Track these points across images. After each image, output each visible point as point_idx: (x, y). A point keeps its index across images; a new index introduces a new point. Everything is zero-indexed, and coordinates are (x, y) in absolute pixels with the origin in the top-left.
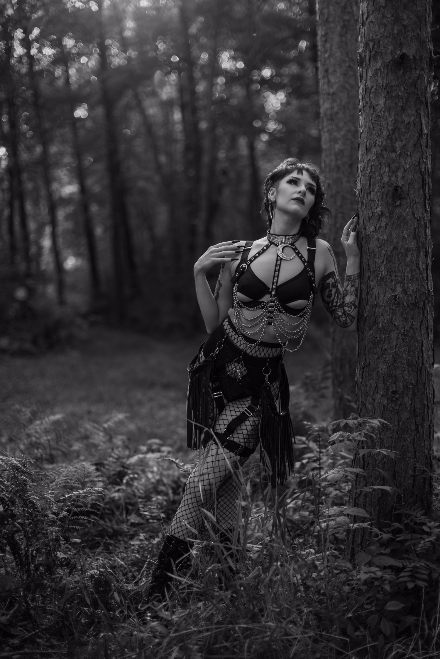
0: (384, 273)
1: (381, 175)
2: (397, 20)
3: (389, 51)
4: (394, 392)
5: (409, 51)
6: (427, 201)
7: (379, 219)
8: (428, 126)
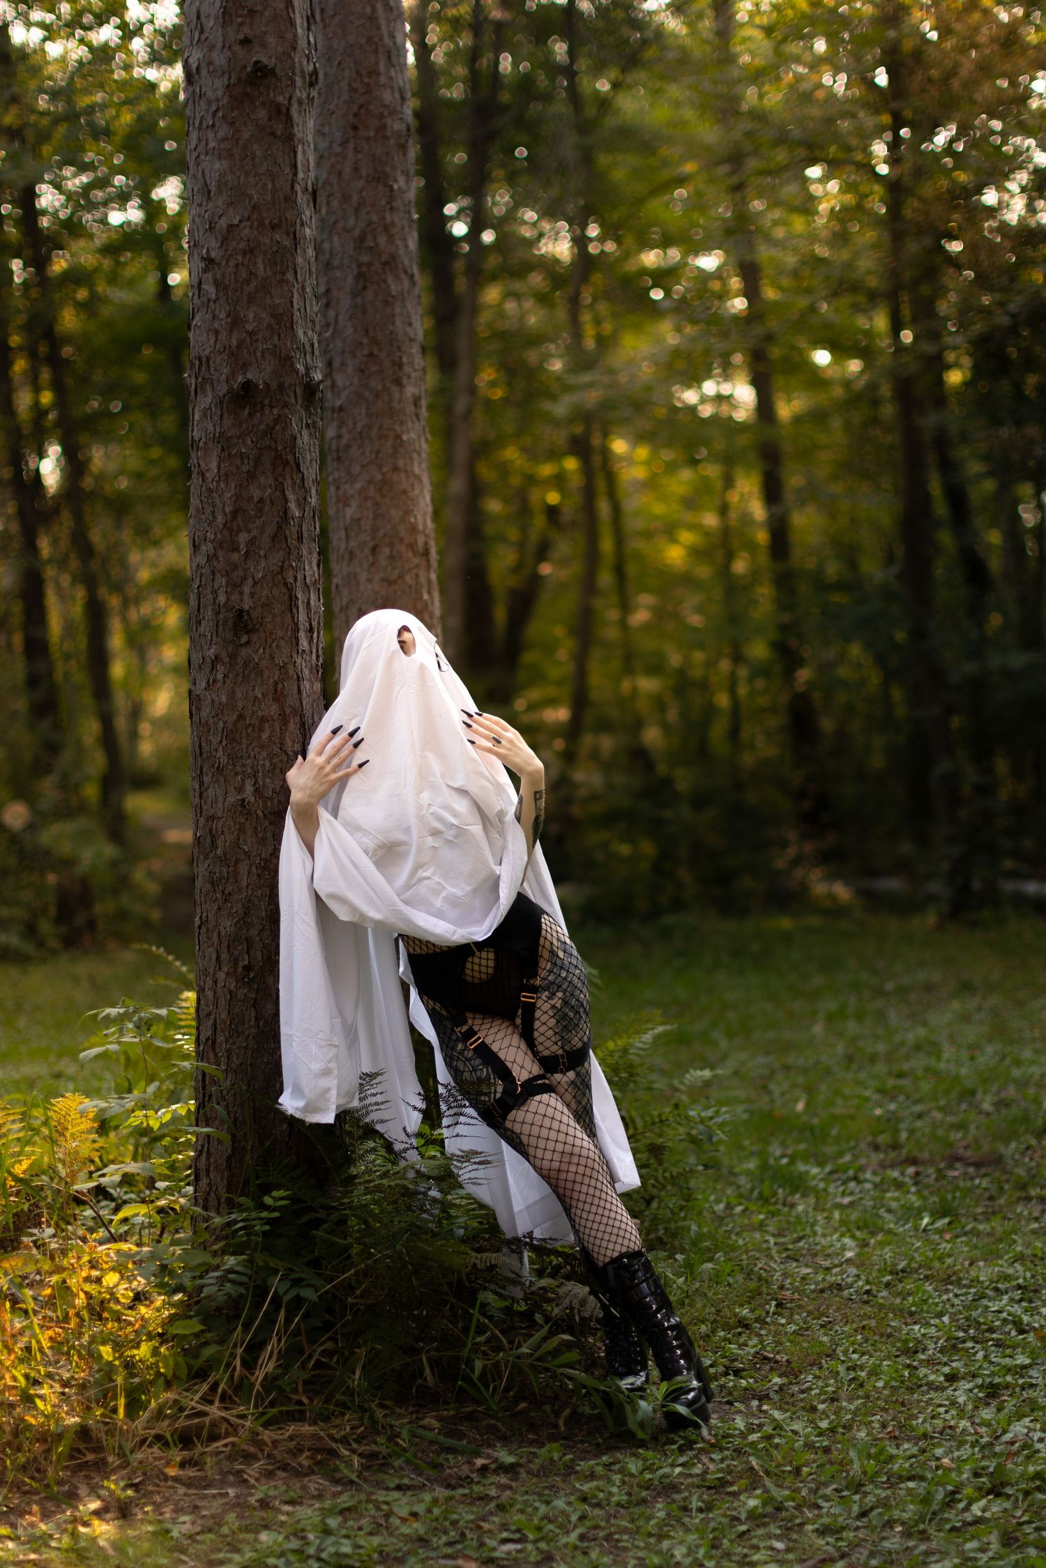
0: (224, 760)
1: (215, 592)
2: (236, 323)
3: (224, 377)
4: (247, 968)
5: (259, 375)
6: (302, 634)
7: (213, 668)
8: (303, 503)
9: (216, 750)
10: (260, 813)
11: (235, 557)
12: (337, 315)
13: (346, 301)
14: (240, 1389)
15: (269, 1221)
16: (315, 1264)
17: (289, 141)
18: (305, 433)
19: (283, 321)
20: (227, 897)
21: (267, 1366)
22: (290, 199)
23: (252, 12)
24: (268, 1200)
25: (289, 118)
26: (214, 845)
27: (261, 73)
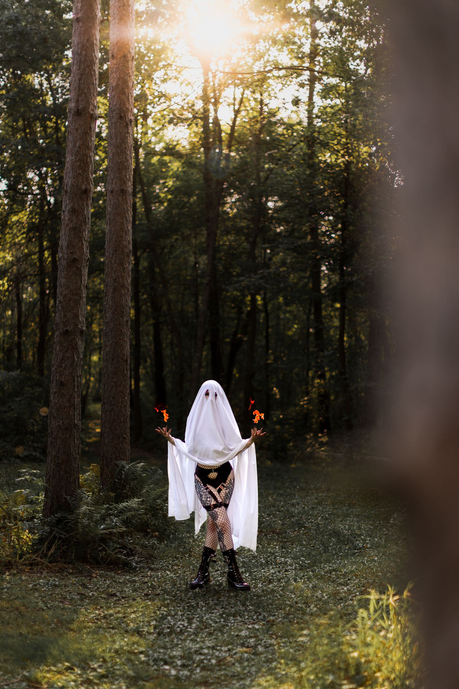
1: (56, 377)
2: (65, 316)
3: (62, 328)
4: (58, 463)
5: (70, 328)
6: (76, 388)
10: (63, 428)
11: (61, 369)
13: (110, 295)
14: (45, 556)
16: (67, 531)
17: (81, 275)
18: (80, 341)
19: (76, 316)
20: (54, 447)
21: (52, 551)
22: (80, 288)
23: (74, 246)
24: (56, 515)
25: (81, 271)
26: (52, 434)
27: (75, 260)
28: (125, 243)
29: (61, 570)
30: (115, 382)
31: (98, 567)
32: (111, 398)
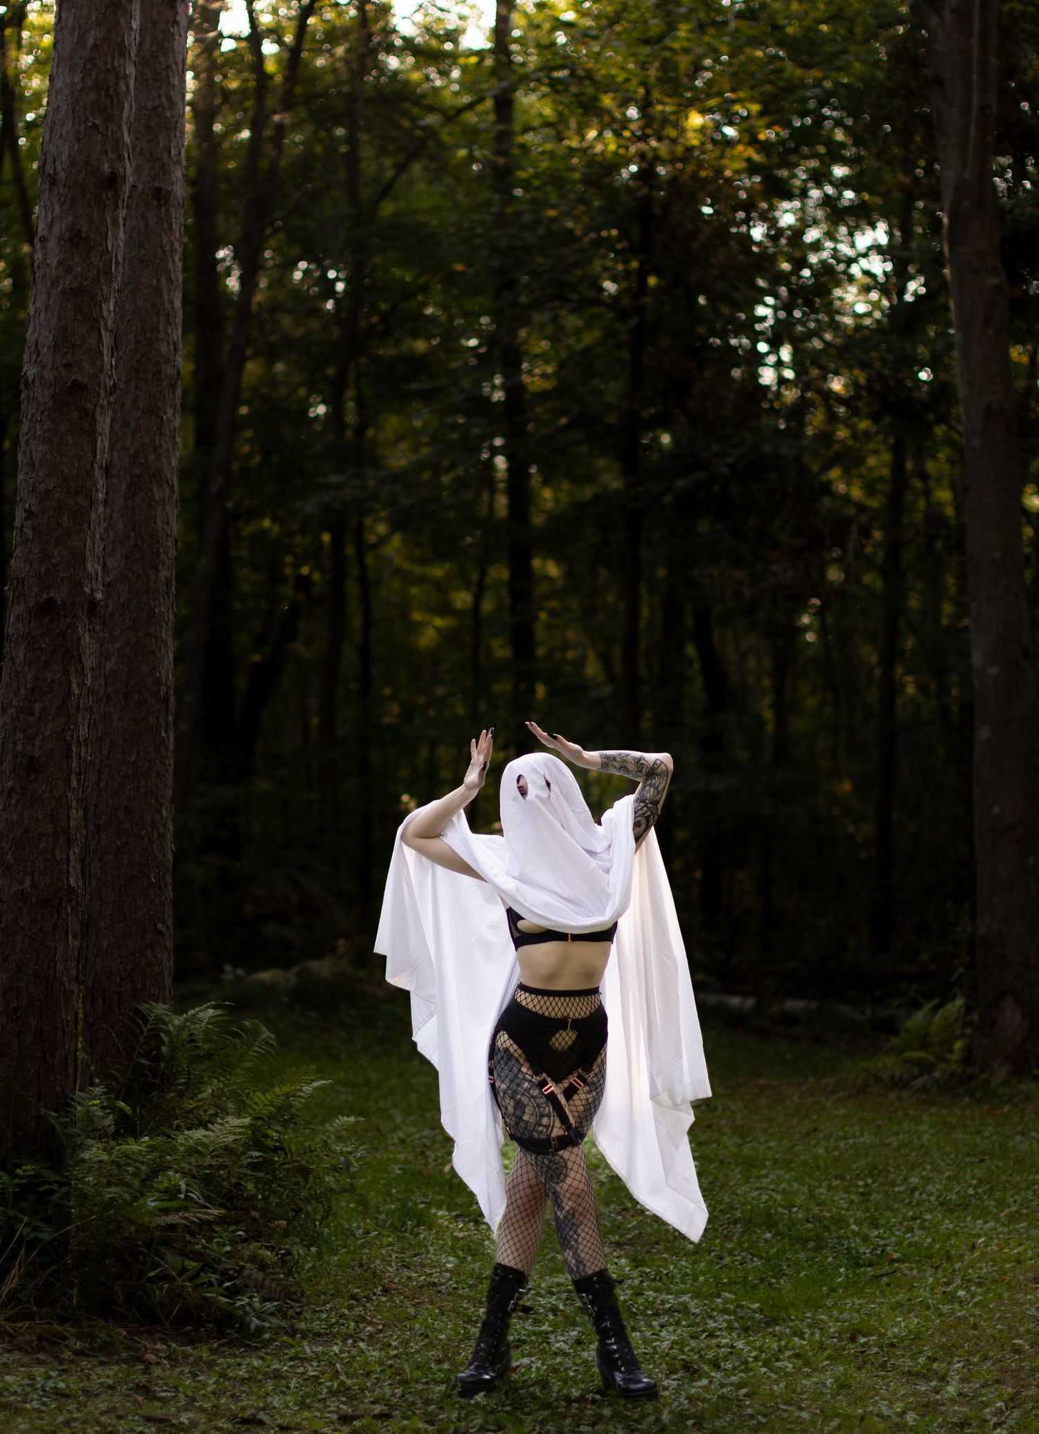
1: (15, 743)
2: (45, 557)
3: (33, 594)
4: (16, 1009)
5: (59, 594)
6: (73, 776)
7: (9, 796)
8: (81, 685)
9: (7, 853)
10: (34, 900)
11: (31, 719)
12: (112, 512)
15: (18, 1185)
16: (48, 1220)
17: (93, 434)
18: (87, 636)
19: (78, 558)
22: (90, 474)
23: (74, 346)
24: (19, 1171)
25: (93, 420)
27: (77, 388)
28: (164, 348)
29: (48, 1344)
30: (134, 764)
31: (148, 1332)
32: (120, 813)
